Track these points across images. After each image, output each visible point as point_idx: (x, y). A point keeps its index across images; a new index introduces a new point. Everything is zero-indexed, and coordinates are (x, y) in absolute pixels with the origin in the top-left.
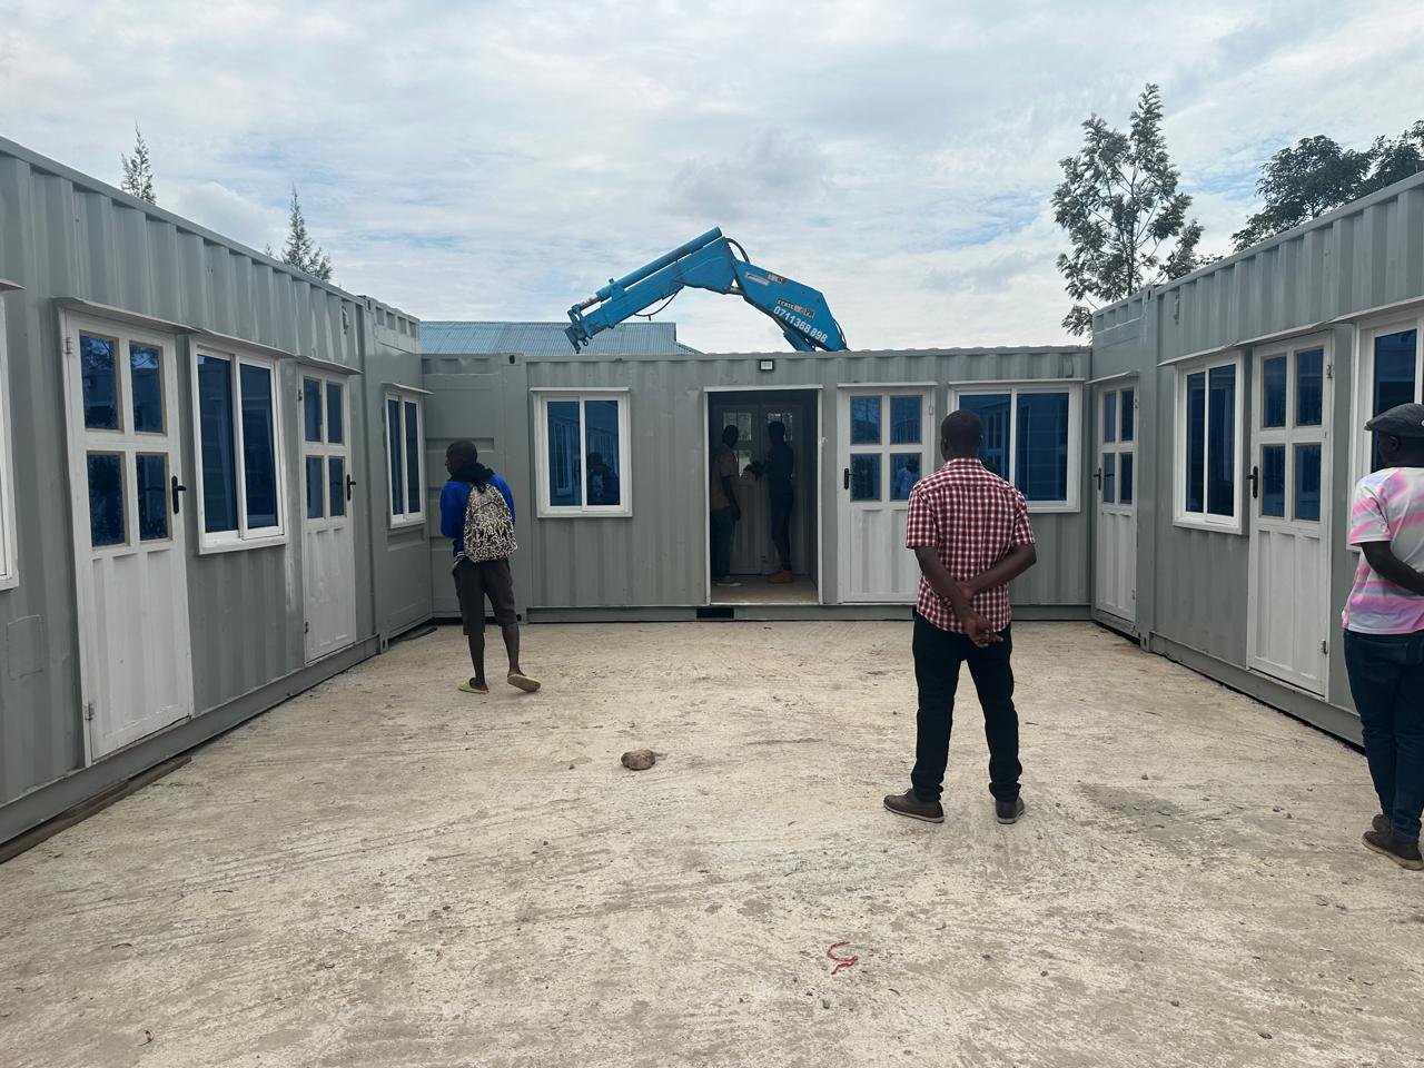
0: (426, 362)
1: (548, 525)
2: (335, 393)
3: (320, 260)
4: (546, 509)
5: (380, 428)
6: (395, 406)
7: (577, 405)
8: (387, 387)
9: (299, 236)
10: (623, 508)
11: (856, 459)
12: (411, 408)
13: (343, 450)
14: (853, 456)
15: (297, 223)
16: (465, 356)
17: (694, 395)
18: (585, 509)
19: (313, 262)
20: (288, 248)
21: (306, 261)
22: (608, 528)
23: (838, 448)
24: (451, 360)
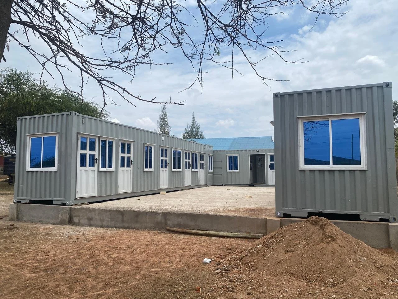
0: (214, 151)
1: (229, 173)
2: (203, 156)
3: (198, 125)
4: (228, 170)
5: (208, 159)
6: (209, 157)
7: (232, 156)
8: (209, 155)
9: (194, 120)
10: (238, 170)
11: (271, 164)
12: (211, 157)
13: (204, 162)
14: (270, 164)
15: (193, 118)
16: (218, 150)
17: (248, 155)
18: (233, 170)
19: (196, 126)
20: (192, 123)
21: (195, 126)
22: (236, 173)
23: (268, 162)
24: (217, 151)
